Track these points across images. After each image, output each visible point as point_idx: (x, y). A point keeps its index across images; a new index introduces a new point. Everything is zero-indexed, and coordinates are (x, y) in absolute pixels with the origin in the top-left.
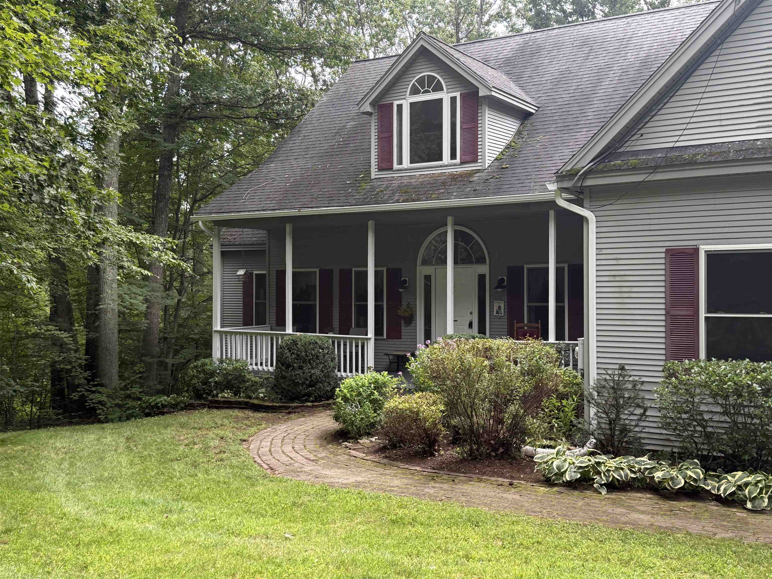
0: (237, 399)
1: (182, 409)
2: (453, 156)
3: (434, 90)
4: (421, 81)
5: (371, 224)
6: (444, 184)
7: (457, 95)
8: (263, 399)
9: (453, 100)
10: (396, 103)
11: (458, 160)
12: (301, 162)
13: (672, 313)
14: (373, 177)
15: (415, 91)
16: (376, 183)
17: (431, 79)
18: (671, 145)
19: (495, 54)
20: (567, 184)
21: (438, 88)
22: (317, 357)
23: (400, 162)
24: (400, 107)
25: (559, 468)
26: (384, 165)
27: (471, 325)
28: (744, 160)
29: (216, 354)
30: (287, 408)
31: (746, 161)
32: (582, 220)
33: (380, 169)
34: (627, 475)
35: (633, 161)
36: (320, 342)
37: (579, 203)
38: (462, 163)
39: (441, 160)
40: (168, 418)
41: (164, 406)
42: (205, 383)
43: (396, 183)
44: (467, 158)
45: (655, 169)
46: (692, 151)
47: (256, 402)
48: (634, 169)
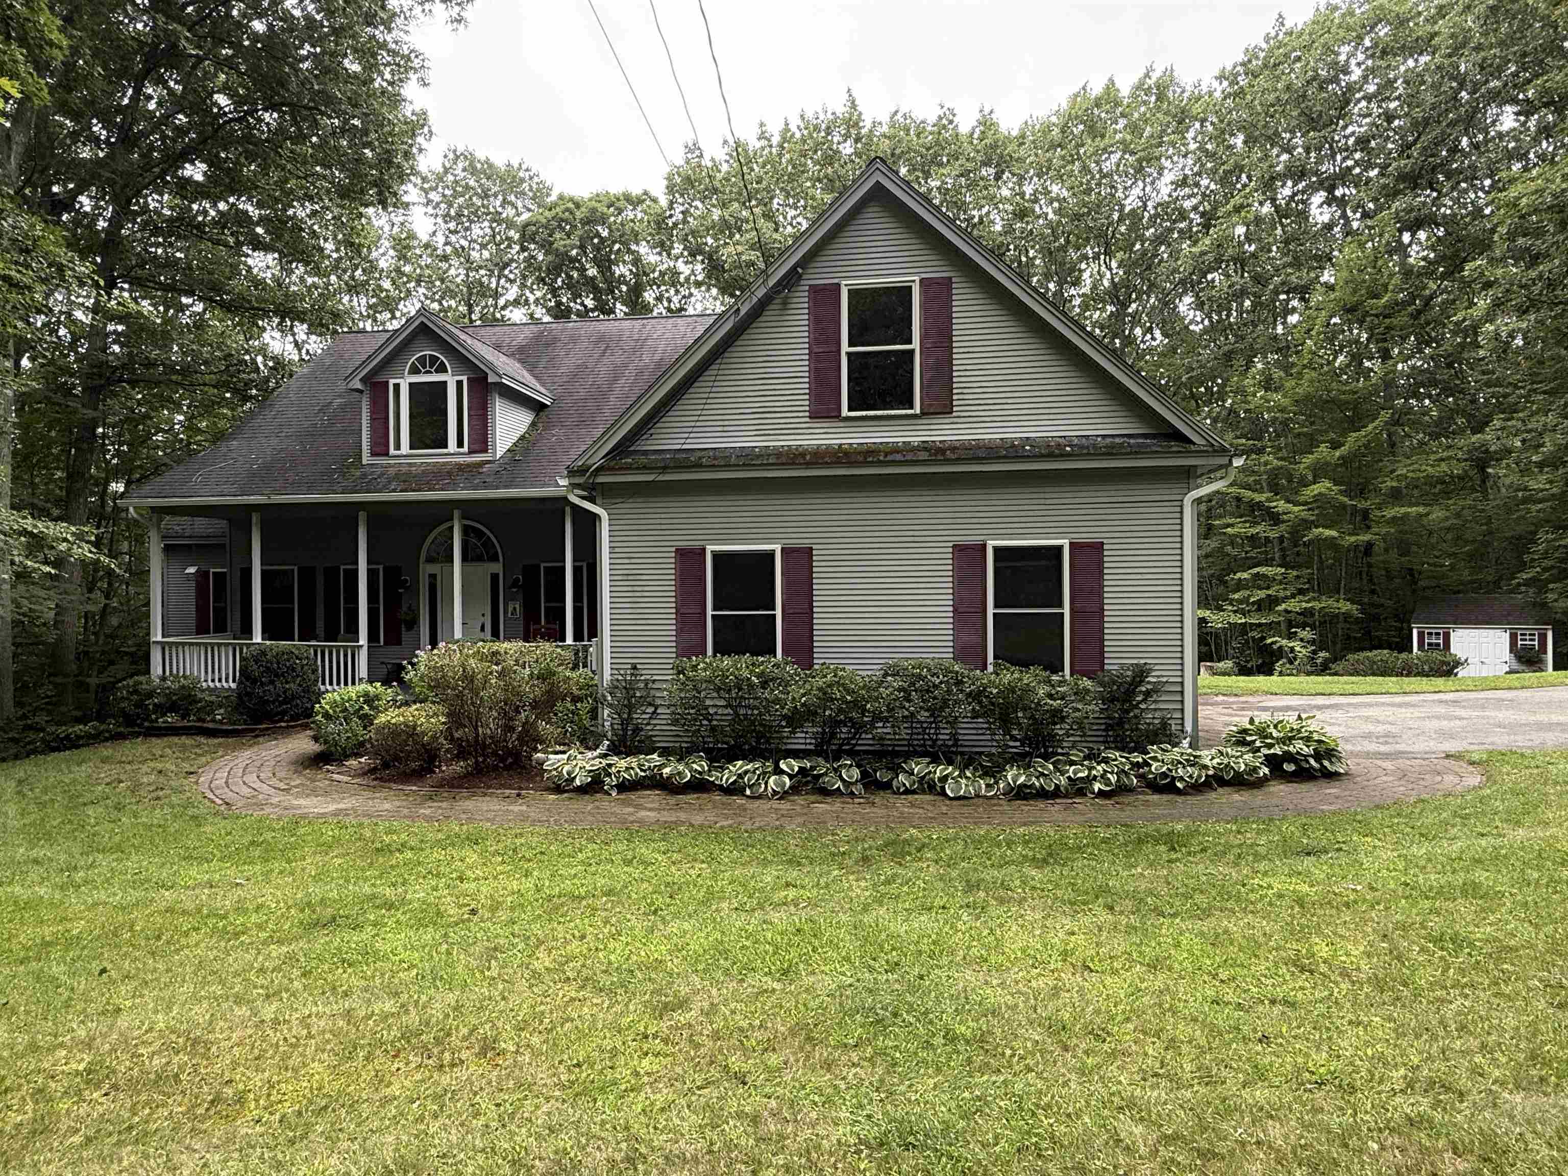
0: (185, 723)
1: (106, 740)
2: (460, 444)
3: (437, 371)
4: (422, 360)
5: (362, 516)
6: (449, 474)
7: (464, 379)
8: (221, 722)
9: (459, 384)
10: (392, 382)
11: (466, 449)
12: (274, 441)
13: (682, 611)
14: (364, 462)
15: (415, 371)
16: (368, 470)
17: (434, 359)
18: (678, 447)
19: (508, 340)
20: (578, 480)
21: (442, 369)
22: (294, 670)
23: (398, 447)
24: (397, 387)
25: (569, 773)
26: (377, 450)
27: (483, 629)
28: (744, 465)
29: (156, 669)
30: (253, 730)
31: (746, 466)
32: (595, 517)
33: (373, 454)
34: (636, 774)
35: (643, 460)
36: (297, 652)
37: (592, 500)
38: (470, 452)
39: (446, 447)
40: (85, 752)
41: (79, 737)
42: (140, 705)
43: (392, 471)
44: (476, 447)
45: (665, 469)
46: (699, 454)
47: (211, 725)
48: (645, 468)
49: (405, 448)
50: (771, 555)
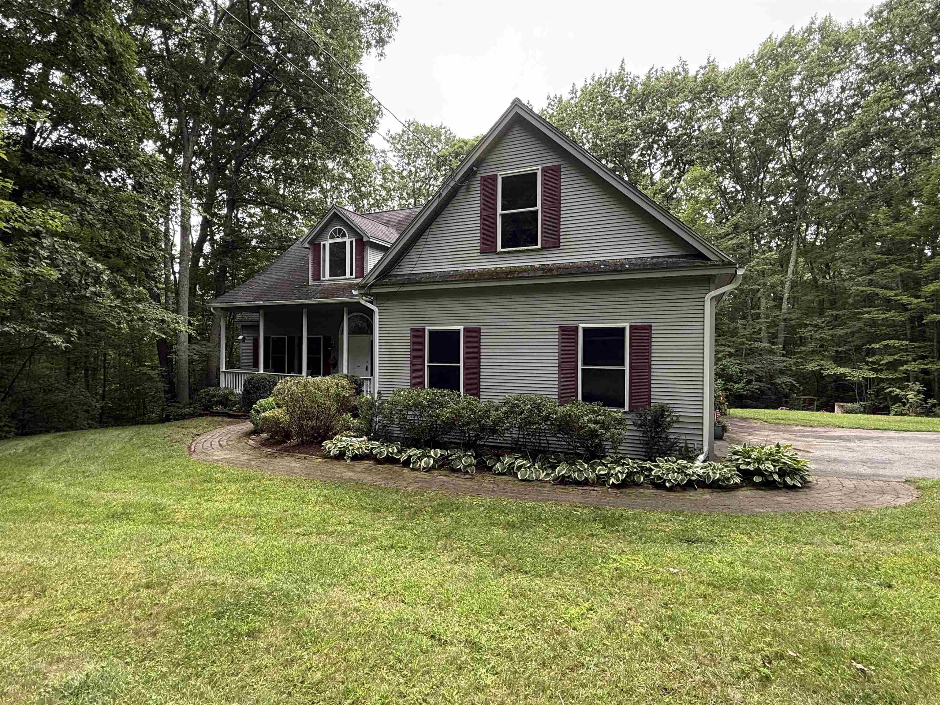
0: (225, 411)
1: (197, 416)
2: (351, 274)
3: (342, 237)
4: (335, 231)
5: (305, 311)
6: (344, 289)
7: (354, 240)
8: (235, 411)
9: (352, 242)
10: (322, 243)
11: (354, 276)
12: (278, 274)
13: (414, 363)
14: (310, 284)
15: (332, 237)
16: (310, 288)
17: (340, 230)
18: (409, 272)
20: (363, 292)
21: (344, 235)
22: (265, 387)
23: (324, 276)
24: (324, 245)
25: (329, 448)
26: (316, 277)
27: (367, 369)
28: (442, 281)
29: (223, 385)
30: (245, 416)
31: (444, 282)
32: (372, 311)
33: (314, 280)
35: (394, 280)
36: (268, 378)
37: (371, 303)
38: (356, 278)
39: (345, 275)
40: (187, 422)
41: (186, 415)
42: (209, 401)
43: (320, 288)
44: (359, 275)
45: (403, 284)
46: (421, 276)
47: (231, 412)
48: (393, 284)
49: (327, 277)
50: (458, 332)
